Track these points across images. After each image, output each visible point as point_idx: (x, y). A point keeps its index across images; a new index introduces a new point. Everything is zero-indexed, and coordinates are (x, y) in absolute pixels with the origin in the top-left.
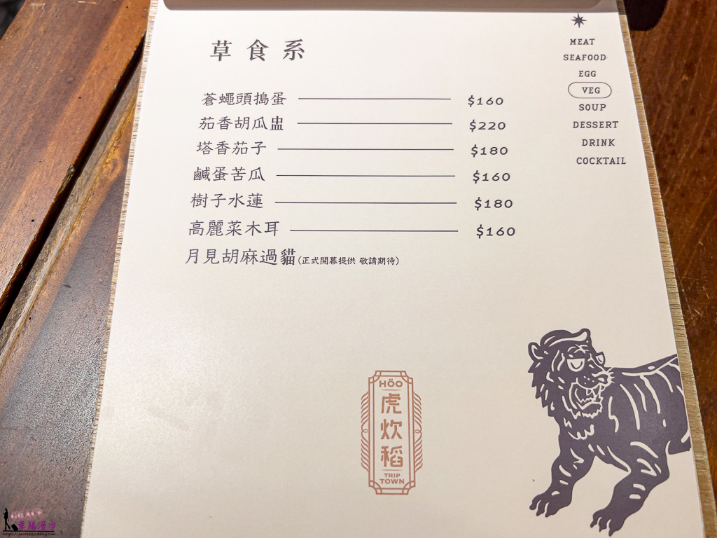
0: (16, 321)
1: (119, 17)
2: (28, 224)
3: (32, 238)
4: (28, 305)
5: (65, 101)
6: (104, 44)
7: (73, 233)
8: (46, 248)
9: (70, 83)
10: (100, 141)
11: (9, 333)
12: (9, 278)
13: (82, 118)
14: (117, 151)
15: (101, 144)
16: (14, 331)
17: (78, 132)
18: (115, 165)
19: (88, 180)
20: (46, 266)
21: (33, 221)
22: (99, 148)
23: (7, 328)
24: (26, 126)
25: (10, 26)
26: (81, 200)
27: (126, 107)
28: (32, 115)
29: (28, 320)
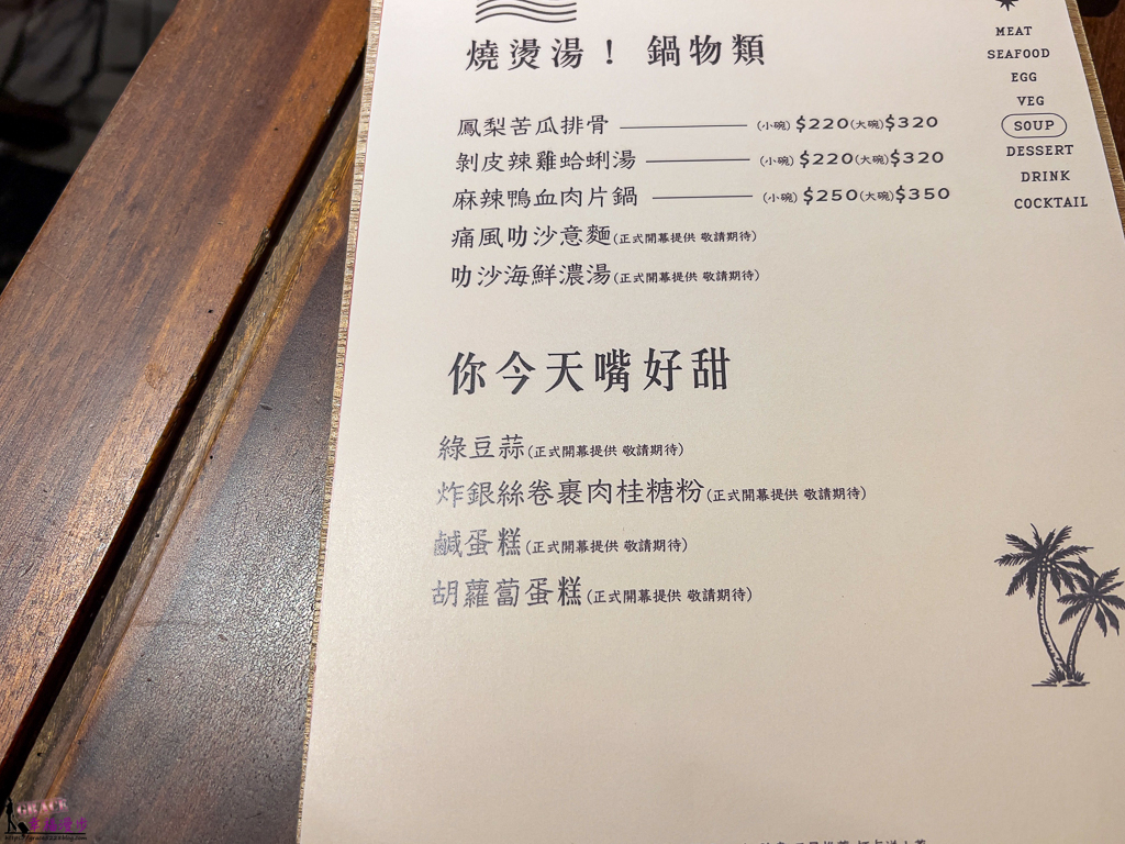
0: (187, 462)
1: (332, 11)
2: (203, 317)
3: (210, 337)
4: (205, 438)
5: (254, 133)
6: (310, 51)
7: (272, 330)
8: (229, 352)
9: (260, 107)
10: (306, 192)
11: (177, 480)
12: (176, 397)
13: (280, 159)
14: (335, 207)
15: (307, 196)
16: (184, 477)
17: (273, 179)
18: (333, 227)
19: (290, 249)
20: (231, 379)
21: (210, 311)
22: (305, 203)
23: (175, 473)
24: (196, 172)
25: (166, 25)
26: (281, 281)
27: (343, 142)
28: (206, 155)
29: (209, 460)
